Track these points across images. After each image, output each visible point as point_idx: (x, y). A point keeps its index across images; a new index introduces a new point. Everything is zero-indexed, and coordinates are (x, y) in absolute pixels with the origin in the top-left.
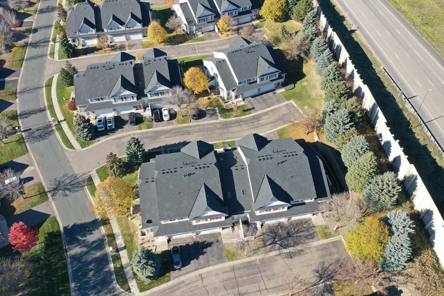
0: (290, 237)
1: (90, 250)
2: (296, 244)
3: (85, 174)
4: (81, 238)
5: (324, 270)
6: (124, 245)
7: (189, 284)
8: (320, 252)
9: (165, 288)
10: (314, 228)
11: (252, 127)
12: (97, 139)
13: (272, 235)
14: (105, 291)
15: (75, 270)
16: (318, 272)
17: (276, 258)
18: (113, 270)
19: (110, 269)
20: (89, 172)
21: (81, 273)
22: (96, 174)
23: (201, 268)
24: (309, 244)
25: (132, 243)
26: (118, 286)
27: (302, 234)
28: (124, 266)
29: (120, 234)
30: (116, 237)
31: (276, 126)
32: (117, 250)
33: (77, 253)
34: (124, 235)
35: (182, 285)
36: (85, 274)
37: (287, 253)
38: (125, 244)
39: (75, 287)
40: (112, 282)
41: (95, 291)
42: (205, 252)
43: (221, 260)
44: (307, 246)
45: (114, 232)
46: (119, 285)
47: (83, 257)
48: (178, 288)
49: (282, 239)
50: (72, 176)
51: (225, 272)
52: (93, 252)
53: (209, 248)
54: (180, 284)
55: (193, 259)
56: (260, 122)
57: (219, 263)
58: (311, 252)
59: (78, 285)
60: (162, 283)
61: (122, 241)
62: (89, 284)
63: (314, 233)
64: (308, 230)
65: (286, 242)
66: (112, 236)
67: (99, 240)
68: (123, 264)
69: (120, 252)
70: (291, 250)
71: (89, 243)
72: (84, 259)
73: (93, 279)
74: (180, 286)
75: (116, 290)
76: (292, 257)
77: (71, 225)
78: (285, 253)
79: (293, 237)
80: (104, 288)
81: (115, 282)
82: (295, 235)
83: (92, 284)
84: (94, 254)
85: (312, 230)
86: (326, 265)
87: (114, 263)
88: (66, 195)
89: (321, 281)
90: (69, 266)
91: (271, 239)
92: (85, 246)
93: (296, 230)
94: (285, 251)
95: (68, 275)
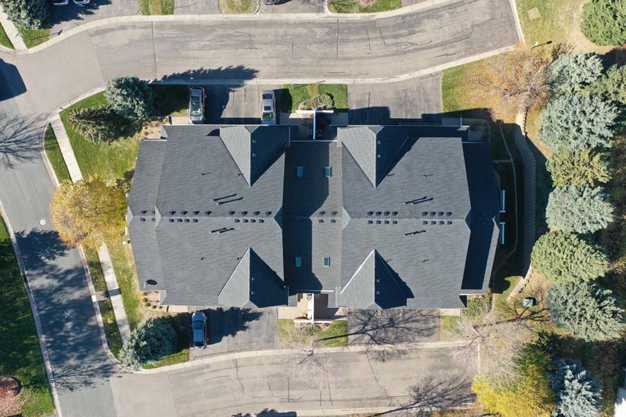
0: (393, 326)
1: (65, 285)
2: (399, 340)
3: (39, 119)
4: (47, 260)
5: (428, 389)
6: (117, 287)
7: (216, 371)
8: (433, 361)
9: (180, 369)
10: (437, 320)
11: (394, 49)
12: (56, 28)
13: (363, 318)
14: (92, 357)
15: (43, 315)
16: (417, 390)
17: (359, 356)
18: (101, 325)
19: (98, 323)
20: (48, 115)
21: (53, 321)
22: (61, 124)
23: (237, 351)
24: (420, 344)
25: (130, 286)
26: (111, 354)
27: (414, 325)
28: (118, 323)
29: (111, 265)
30: (103, 268)
31: (447, 57)
32: (107, 294)
33: (43, 286)
34: (116, 269)
35: (205, 370)
36: (60, 325)
37: (379, 352)
38: (119, 285)
39: (47, 342)
40: (101, 344)
41: (76, 354)
42: (247, 327)
43: (272, 344)
44: (415, 347)
45: (101, 259)
46: (112, 351)
47: (53, 296)
48: (200, 374)
49: (378, 328)
50: (16, 119)
51: (274, 364)
52: (68, 289)
53: (253, 321)
54: (203, 368)
55: (227, 335)
56: (414, 39)
57: (267, 348)
58: (419, 358)
59: (51, 340)
60: (175, 362)
61: (115, 279)
62: (66, 342)
63: (434, 327)
64: (426, 321)
65: (383, 335)
66: (97, 266)
67: (76, 269)
68: (117, 319)
69: (112, 298)
70: (386, 348)
71: (62, 271)
72: (56, 300)
73: (72, 334)
74: (202, 371)
75: (108, 358)
76: (384, 361)
77: (27, 232)
78: (375, 352)
79: (397, 328)
80: (90, 352)
81: (105, 345)
82: (402, 325)
83: (72, 343)
84: (71, 293)
85: (433, 322)
86: (434, 383)
87: (103, 316)
88: (10, 165)
89: (417, 405)
90: (34, 307)
91: (359, 324)
92: (55, 277)
93: (407, 316)
94: (376, 347)
95: (34, 321)
